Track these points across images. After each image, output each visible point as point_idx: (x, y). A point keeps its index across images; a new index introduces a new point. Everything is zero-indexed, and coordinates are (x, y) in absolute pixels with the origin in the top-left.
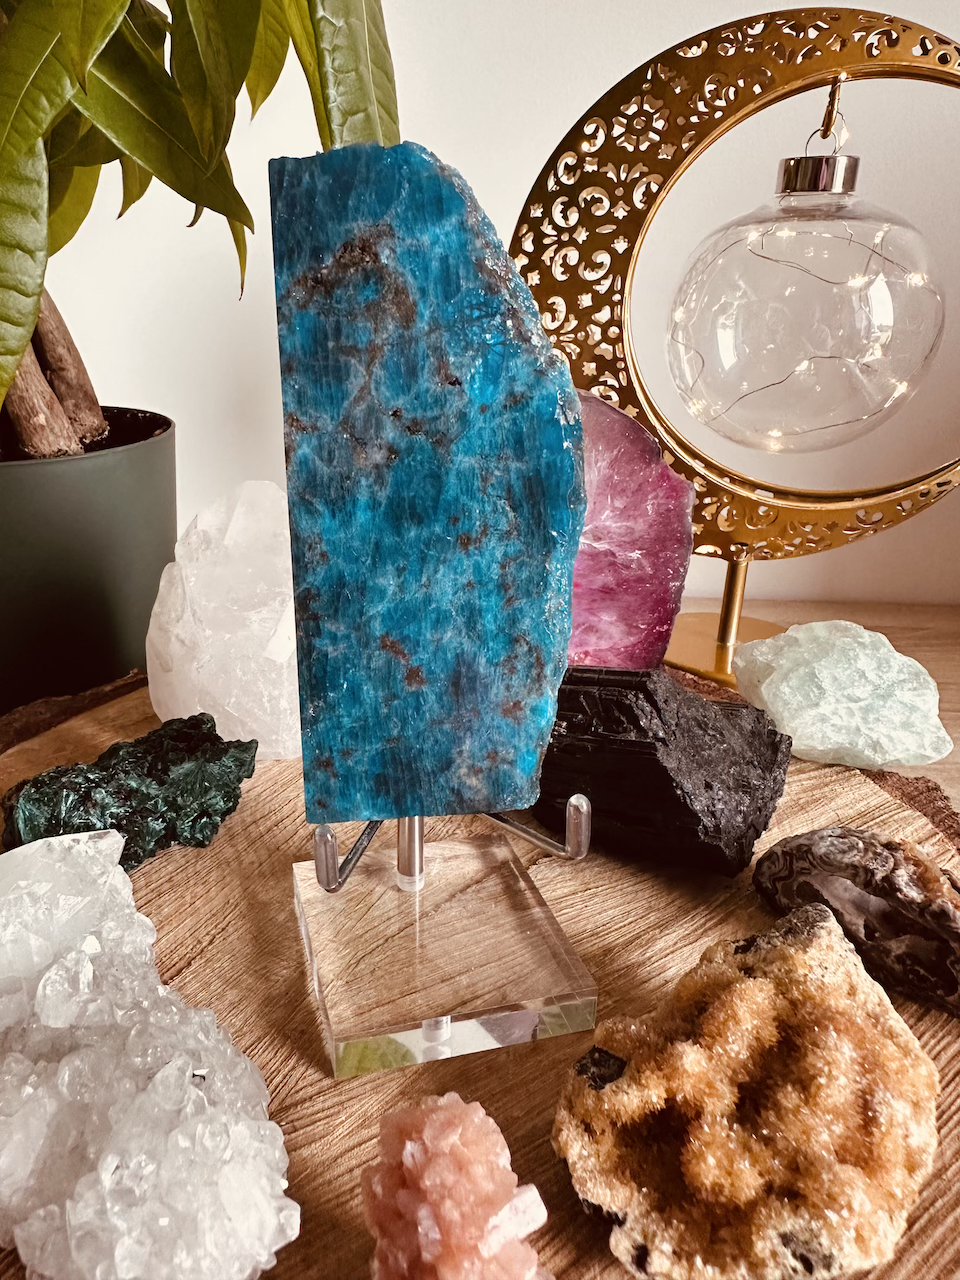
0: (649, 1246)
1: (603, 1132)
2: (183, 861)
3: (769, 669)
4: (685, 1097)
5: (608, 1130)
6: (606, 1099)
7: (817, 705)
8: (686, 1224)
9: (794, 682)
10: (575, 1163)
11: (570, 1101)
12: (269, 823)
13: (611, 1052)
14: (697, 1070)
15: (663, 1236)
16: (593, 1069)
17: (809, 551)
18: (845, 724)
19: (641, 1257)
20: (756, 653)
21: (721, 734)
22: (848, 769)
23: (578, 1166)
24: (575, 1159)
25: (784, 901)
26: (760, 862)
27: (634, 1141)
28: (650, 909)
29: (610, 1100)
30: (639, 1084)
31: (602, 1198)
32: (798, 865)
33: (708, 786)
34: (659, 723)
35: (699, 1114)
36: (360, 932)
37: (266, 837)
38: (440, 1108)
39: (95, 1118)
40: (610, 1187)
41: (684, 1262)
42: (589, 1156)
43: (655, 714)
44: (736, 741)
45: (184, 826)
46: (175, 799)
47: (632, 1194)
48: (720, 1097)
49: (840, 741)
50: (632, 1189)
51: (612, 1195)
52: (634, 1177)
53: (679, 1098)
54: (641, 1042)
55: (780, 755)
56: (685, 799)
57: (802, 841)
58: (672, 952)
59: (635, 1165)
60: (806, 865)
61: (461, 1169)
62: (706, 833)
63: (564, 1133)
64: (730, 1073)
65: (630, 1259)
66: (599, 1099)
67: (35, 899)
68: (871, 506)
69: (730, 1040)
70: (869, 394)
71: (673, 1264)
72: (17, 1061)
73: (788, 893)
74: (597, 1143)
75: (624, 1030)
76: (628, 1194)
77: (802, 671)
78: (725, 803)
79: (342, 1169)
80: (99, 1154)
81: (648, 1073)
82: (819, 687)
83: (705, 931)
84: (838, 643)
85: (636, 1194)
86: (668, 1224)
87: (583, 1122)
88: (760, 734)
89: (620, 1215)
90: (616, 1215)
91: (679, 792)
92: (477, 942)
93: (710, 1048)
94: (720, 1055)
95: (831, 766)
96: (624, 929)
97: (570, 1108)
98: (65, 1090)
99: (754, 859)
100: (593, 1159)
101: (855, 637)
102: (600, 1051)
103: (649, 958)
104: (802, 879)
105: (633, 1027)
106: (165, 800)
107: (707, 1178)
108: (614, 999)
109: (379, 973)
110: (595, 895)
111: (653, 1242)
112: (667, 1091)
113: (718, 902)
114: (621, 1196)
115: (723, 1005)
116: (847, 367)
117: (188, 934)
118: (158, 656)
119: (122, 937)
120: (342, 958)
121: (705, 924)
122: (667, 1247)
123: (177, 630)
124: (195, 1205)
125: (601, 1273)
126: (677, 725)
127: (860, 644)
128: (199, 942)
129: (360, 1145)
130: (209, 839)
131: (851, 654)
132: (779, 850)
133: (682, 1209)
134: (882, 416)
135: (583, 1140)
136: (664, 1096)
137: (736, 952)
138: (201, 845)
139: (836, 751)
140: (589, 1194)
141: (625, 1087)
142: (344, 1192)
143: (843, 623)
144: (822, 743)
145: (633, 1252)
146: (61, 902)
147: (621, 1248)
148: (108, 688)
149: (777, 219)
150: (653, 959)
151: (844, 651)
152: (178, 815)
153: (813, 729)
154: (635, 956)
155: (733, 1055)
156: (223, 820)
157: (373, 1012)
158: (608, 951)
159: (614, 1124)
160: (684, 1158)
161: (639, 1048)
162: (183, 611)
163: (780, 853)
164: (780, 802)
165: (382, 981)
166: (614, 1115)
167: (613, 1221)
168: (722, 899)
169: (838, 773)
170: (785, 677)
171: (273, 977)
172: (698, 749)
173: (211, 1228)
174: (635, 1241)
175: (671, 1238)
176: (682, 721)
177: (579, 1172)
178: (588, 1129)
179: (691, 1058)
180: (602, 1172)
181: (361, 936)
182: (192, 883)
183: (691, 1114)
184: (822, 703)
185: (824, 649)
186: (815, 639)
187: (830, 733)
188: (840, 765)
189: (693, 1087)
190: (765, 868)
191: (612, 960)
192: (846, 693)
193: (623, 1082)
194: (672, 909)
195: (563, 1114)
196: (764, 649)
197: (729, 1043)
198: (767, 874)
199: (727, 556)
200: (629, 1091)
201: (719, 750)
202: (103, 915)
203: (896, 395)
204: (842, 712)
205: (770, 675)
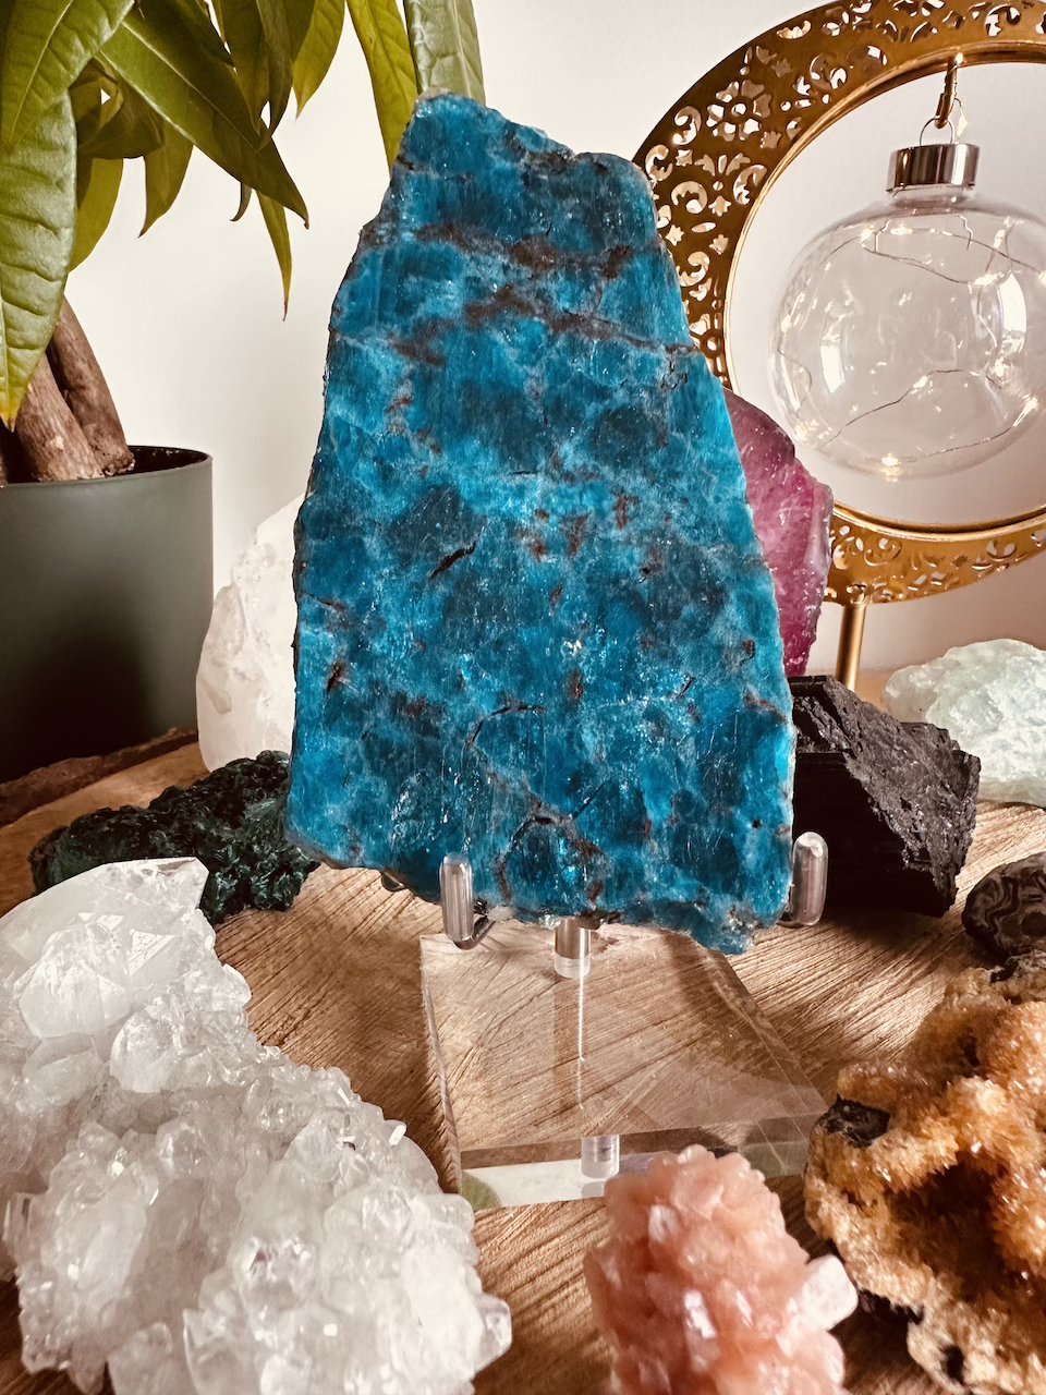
0: (962, 1345)
1: (875, 1202)
2: (258, 928)
3: (930, 696)
4: (982, 1149)
5: (881, 1200)
6: (876, 1158)
7: (995, 730)
8: (1009, 1312)
9: (965, 706)
10: (845, 1244)
11: (823, 1167)
12: (358, 885)
13: (863, 1103)
14: (996, 1110)
15: (978, 1332)
16: (848, 1125)
17: (935, 591)
18: (1029, 750)
19: (954, 1362)
20: (913, 679)
21: (908, 750)
22: (1028, 807)
23: (851, 1246)
24: (846, 1238)
25: (1006, 940)
26: (971, 897)
27: (913, 1214)
28: (840, 962)
29: (882, 1158)
30: (918, 1134)
31: (889, 1286)
32: (1022, 893)
33: (906, 806)
34: (841, 733)
35: (1003, 1170)
36: (497, 991)
37: (358, 898)
38: (683, 1166)
39: (214, 1198)
40: (897, 1271)
41: (1017, 1366)
42: (862, 1234)
43: (834, 723)
44: (923, 759)
45: (260, 883)
46: (250, 848)
47: (927, 1280)
48: (1028, 1146)
49: (1026, 769)
50: (924, 1271)
51: (902, 1283)
52: (925, 1258)
53: (975, 1149)
54: (907, 1087)
55: (971, 781)
56: (883, 817)
57: (1026, 865)
58: (881, 1006)
59: (922, 1245)
60: (1036, 891)
61: (733, 1238)
62: (911, 860)
63: (825, 1205)
64: (1033, 1114)
65: (939, 1367)
66: (867, 1159)
67: (102, 935)
68: (1004, 536)
69: (1031, 1072)
70: (998, 410)
71: (999, 1369)
72: (95, 1133)
73: (1010, 929)
74: (868, 1216)
75: (879, 1074)
76: (922, 1279)
77: (972, 693)
78: (928, 825)
79: (521, 1278)
80: (225, 1246)
81: (929, 1120)
82: (995, 710)
83: (912, 982)
84: (1008, 662)
85: (932, 1279)
86: (983, 1315)
87: (844, 1192)
88: (947, 754)
89: (915, 1309)
90: (909, 1309)
91: (876, 810)
92: (645, 999)
93: (1004, 1085)
94: (1018, 1092)
95: (1008, 805)
96: (814, 984)
97: (826, 1177)
98: (169, 1162)
99: (961, 897)
100: (868, 1237)
101: (1028, 657)
102: (849, 1103)
103: (855, 1013)
104: (1030, 909)
105: (890, 1070)
106: (237, 851)
107: (1037, 1245)
108: (824, 1060)
109: (529, 1038)
110: (770, 948)
111: (966, 1341)
112: (957, 1140)
113: (919, 951)
114: (914, 1283)
115: (1010, 1032)
116: (972, 380)
117: (274, 1010)
118: (212, 695)
119: (210, 992)
120: (479, 1022)
121: (910, 974)
122: (988, 1347)
123: (237, 663)
124: (373, 1305)
125: (895, 1389)
126: (860, 736)
127: (1034, 663)
128: (291, 1018)
129: (539, 1247)
130: (290, 899)
131: (1026, 672)
132: (997, 878)
133: (1000, 1294)
134: (1010, 436)
135: (851, 1215)
136: (956, 1147)
137: (994, 978)
138: (281, 906)
139: (1019, 784)
140: (872, 1283)
141: (901, 1141)
142: (529, 1307)
143: (1011, 641)
144: (1006, 771)
145: (942, 1357)
146: (136, 941)
147: (925, 1351)
148: (144, 747)
149: (889, 215)
150: (859, 1015)
151: (1018, 672)
152: (253, 868)
153: (994, 756)
154: (836, 1013)
155: (1036, 1091)
156: (305, 878)
157: (531, 1082)
158: (801, 1008)
159: (888, 1192)
160: (997, 1227)
161: (907, 1092)
162: (242, 640)
163: (999, 881)
164: (974, 834)
165: (534, 1046)
166: (888, 1178)
167: (905, 1318)
168: (924, 946)
169: (1018, 814)
170: (953, 702)
171: (390, 1053)
172: (890, 763)
173: (398, 1336)
174: (940, 1341)
175: (991, 1334)
176: (865, 732)
177: (854, 1255)
178: (853, 1199)
179: (985, 1095)
180: (884, 1252)
181: (499, 997)
182: (273, 950)
183: (992, 1171)
184: (1001, 728)
185: (994, 670)
186: (980, 661)
187: (1013, 760)
188: (1019, 803)
189: (994, 1133)
190: (978, 903)
191: (810, 1018)
192: (1027, 717)
193: (896, 1135)
194: (867, 959)
195: (817, 1184)
196: (922, 675)
197: (1027, 1075)
198: (982, 911)
199: (843, 599)
200: (907, 1145)
201: (909, 767)
202: (184, 966)
203: (1026, 411)
204: (1026, 736)
205: (933, 701)
